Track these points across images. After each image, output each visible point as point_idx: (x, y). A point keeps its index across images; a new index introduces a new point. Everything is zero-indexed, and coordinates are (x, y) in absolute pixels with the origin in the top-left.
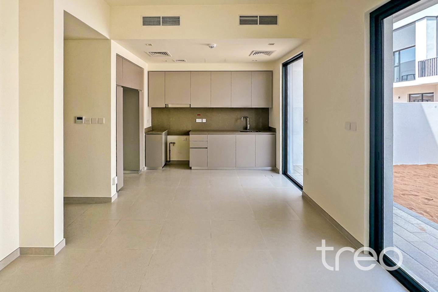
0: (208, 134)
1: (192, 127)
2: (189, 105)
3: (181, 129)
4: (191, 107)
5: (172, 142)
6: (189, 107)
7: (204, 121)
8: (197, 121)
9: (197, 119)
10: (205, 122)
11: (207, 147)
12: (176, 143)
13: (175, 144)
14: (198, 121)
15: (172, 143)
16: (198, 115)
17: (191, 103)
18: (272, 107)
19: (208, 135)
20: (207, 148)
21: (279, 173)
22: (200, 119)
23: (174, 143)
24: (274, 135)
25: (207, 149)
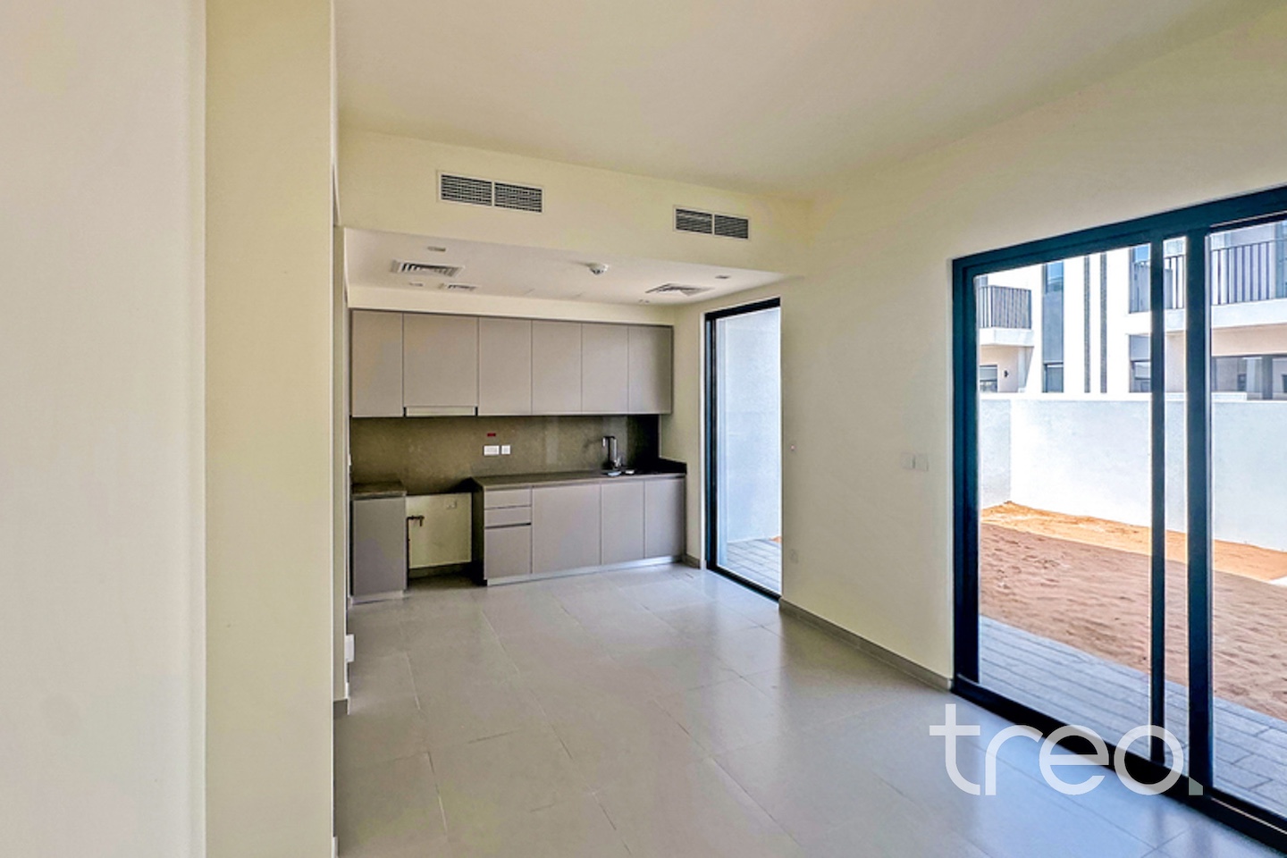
0: (533, 487)
1: (472, 468)
2: (474, 410)
3: (442, 476)
4: (479, 414)
5: (415, 515)
6: (474, 414)
7: (506, 450)
8: (486, 453)
9: (486, 448)
10: (509, 452)
11: (528, 521)
12: (426, 518)
13: (424, 521)
14: (491, 450)
15: (412, 518)
16: (489, 435)
17: (478, 402)
18: (672, 412)
19: (534, 490)
20: (529, 524)
21: (699, 567)
22: (494, 447)
23: (421, 518)
24: (682, 480)
25: (529, 527)
